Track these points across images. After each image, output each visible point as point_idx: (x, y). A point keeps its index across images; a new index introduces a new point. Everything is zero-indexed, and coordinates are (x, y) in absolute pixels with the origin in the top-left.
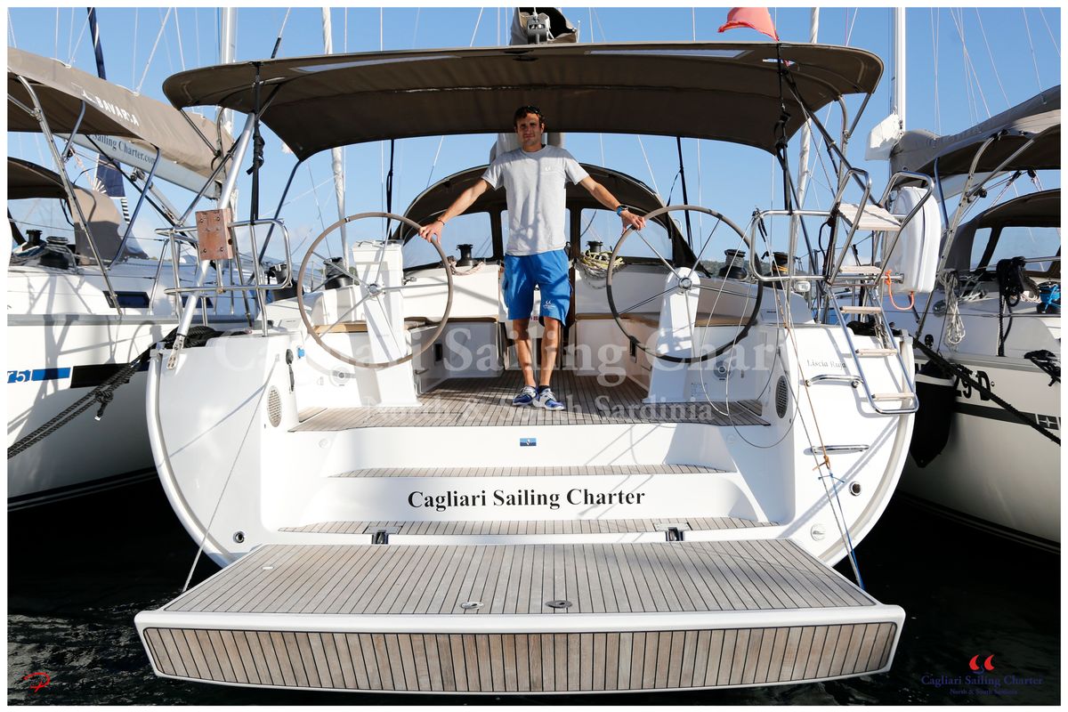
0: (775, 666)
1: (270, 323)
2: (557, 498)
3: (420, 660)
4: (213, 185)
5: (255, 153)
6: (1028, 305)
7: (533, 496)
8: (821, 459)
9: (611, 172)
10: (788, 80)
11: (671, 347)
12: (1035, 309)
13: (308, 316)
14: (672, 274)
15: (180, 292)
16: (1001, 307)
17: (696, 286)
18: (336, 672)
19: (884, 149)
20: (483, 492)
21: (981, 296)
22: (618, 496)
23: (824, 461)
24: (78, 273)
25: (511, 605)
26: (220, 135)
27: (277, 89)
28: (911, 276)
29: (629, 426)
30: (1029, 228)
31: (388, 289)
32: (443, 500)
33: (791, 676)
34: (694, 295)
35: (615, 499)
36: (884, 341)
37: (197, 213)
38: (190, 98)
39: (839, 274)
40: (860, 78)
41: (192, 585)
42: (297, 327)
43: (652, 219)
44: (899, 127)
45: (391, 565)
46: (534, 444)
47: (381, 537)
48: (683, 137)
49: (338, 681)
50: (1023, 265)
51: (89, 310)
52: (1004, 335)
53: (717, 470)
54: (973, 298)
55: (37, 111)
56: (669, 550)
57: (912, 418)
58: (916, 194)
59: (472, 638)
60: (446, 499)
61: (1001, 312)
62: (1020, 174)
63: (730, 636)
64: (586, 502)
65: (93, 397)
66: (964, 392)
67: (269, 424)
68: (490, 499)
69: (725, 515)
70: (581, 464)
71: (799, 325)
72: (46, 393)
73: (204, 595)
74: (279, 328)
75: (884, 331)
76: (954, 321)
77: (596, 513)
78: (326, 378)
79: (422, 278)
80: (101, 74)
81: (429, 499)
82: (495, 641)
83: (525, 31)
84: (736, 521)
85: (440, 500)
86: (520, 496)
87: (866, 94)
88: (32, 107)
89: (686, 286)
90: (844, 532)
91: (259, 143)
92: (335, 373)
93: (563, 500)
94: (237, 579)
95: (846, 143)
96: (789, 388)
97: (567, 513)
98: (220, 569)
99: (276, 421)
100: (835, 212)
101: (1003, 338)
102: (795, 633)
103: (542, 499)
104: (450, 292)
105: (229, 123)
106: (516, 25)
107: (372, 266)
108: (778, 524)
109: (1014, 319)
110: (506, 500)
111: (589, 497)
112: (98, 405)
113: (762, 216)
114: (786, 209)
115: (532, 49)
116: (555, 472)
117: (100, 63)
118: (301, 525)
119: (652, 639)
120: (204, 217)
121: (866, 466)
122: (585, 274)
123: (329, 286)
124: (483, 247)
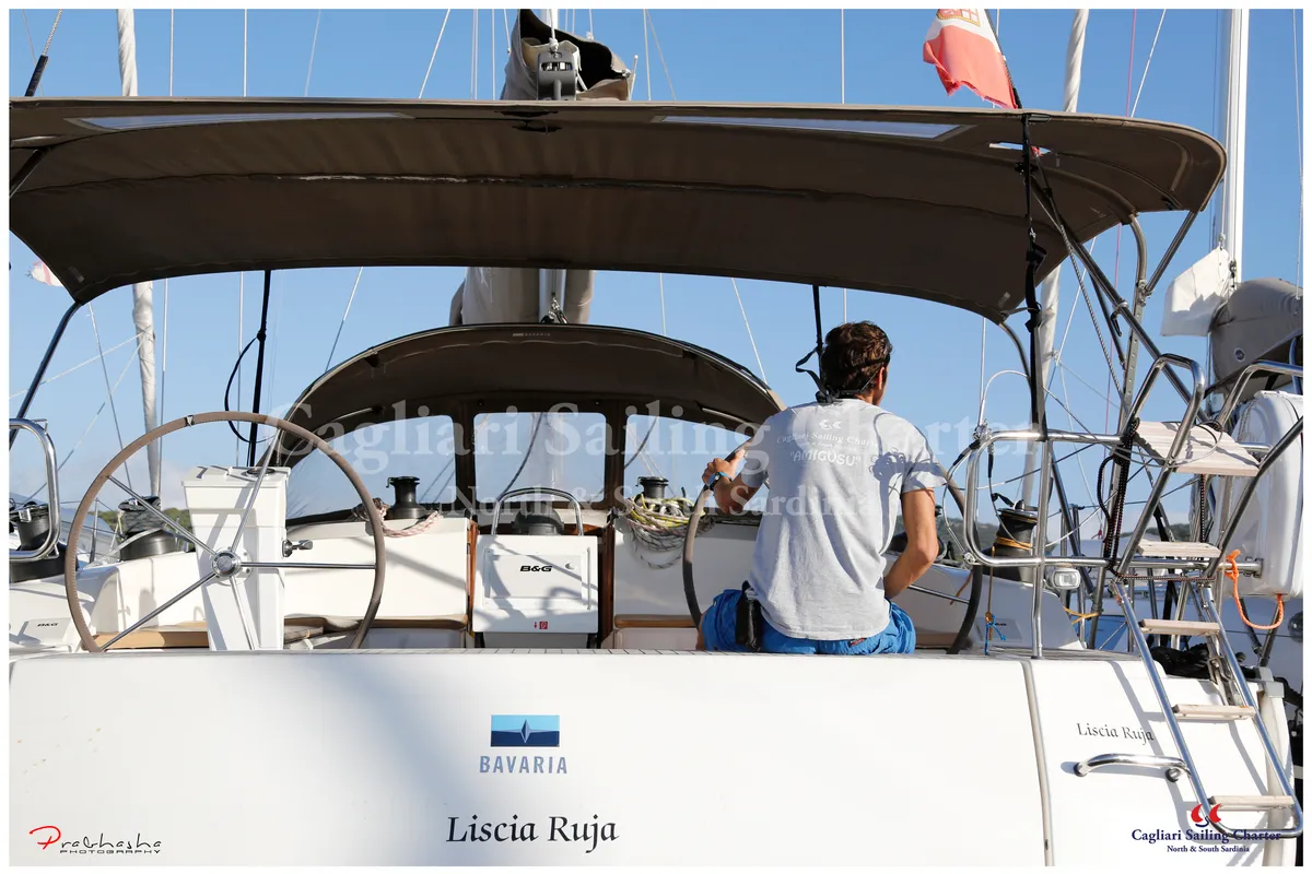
9: (684, 348)
10: (1037, 185)
13: (83, 612)
19: (1198, 316)
27: (37, 158)
28: (1279, 563)
31: (255, 566)
36: (1228, 690)
40: (1177, 180)
42: (61, 636)
44: (1228, 273)
48: (825, 286)
57: (1289, 847)
71: (1054, 653)
75: (1226, 671)
83: (534, 75)
87: (1186, 213)
95: (1143, 304)
100: (1129, 438)
104: (378, 568)
107: (230, 517)
115: (555, 110)
122: (635, 538)
123: (130, 553)
124: (439, 484)
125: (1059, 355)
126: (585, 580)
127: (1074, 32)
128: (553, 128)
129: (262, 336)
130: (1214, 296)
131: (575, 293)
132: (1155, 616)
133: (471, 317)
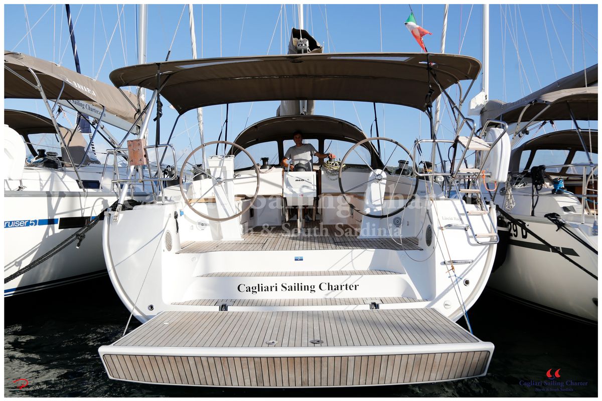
0: (427, 373)
1: (166, 198)
2: (314, 287)
3: (245, 370)
4: (135, 127)
5: (158, 110)
6: (548, 189)
7: (301, 286)
8: (450, 267)
9: (340, 121)
10: (432, 73)
11: (372, 210)
12: (551, 192)
13: (185, 194)
14: (372, 173)
15: (119, 182)
16: (533, 191)
17: (384, 179)
18: (202, 377)
19: (477, 110)
20: (276, 284)
21: (524, 185)
22: (345, 286)
23: (451, 268)
24: (62, 171)
25: (292, 342)
26: (139, 101)
27: (168, 77)
28: (495, 174)
29: (351, 250)
30: (551, 150)
31: (226, 180)
32: (255, 288)
33: (435, 378)
34: (384, 184)
35: (344, 288)
36: (481, 207)
37: (128, 141)
38: (124, 82)
39: (458, 172)
40: (469, 71)
41: (127, 333)
42: (179, 200)
43: (361, 145)
44: (485, 98)
45: (229, 322)
46: (302, 260)
47: (224, 307)
48: (377, 102)
49: (203, 381)
50: (544, 169)
51: (68, 189)
52: (534, 205)
53: (395, 273)
54: (519, 186)
55: (39, 86)
56: (372, 314)
57: (495, 246)
58: (498, 131)
59: (272, 359)
60: (257, 288)
61: (533, 193)
62: (546, 123)
63: (405, 358)
64: (329, 289)
65: (75, 237)
66: (514, 234)
67: (166, 250)
68: (280, 287)
69: (400, 296)
70: (326, 270)
71: (438, 199)
72: (48, 234)
73: (134, 337)
74: (170, 200)
75: (481, 202)
76: (509, 198)
77: (333, 295)
78: (194, 226)
79: (244, 174)
80: (78, 70)
81: (248, 288)
82: (284, 361)
83: (296, 48)
84: (405, 299)
85: (254, 288)
86: (295, 286)
87: (471, 80)
88: (36, 84)
89: (379, 179)
90: (462, 303)
91: (160, 105)
92: (199, 223)
93: (317, 289)
94: (151, 329)
95: (462, 105)
96: (433, 232)
97: (319, 295)
98: (141, 324)
99: (169, 248)
100: (457, 141)
101: (534, 207)
102: (438, 357)
103: (306, 288)
104: (258, 181)
105: (143, 95)
106: (291, 45)
107: (218, 168)
108: (427, 300)
109: (539, 197)
110: (288, 288)
111: (330, 287)
112: (78, 241)
113: (419, 143)
114: (432, 138)
115: (301, 56)
116: (313, 274)
117: (77, 64)
118: (183, 301)
119: (365, 360)
120: (131, 143)
121: (471, 271)
122: (327, 172)
123: (196, 179)
124: (274, 159)
125: (440, 122)
126: (313, 184)
127: (443, 33)
128: (301, 62)
129: (226, 121)
130: (481, 105)
131: (310, 107)
132: (465, 188)
133: (282, 114)
